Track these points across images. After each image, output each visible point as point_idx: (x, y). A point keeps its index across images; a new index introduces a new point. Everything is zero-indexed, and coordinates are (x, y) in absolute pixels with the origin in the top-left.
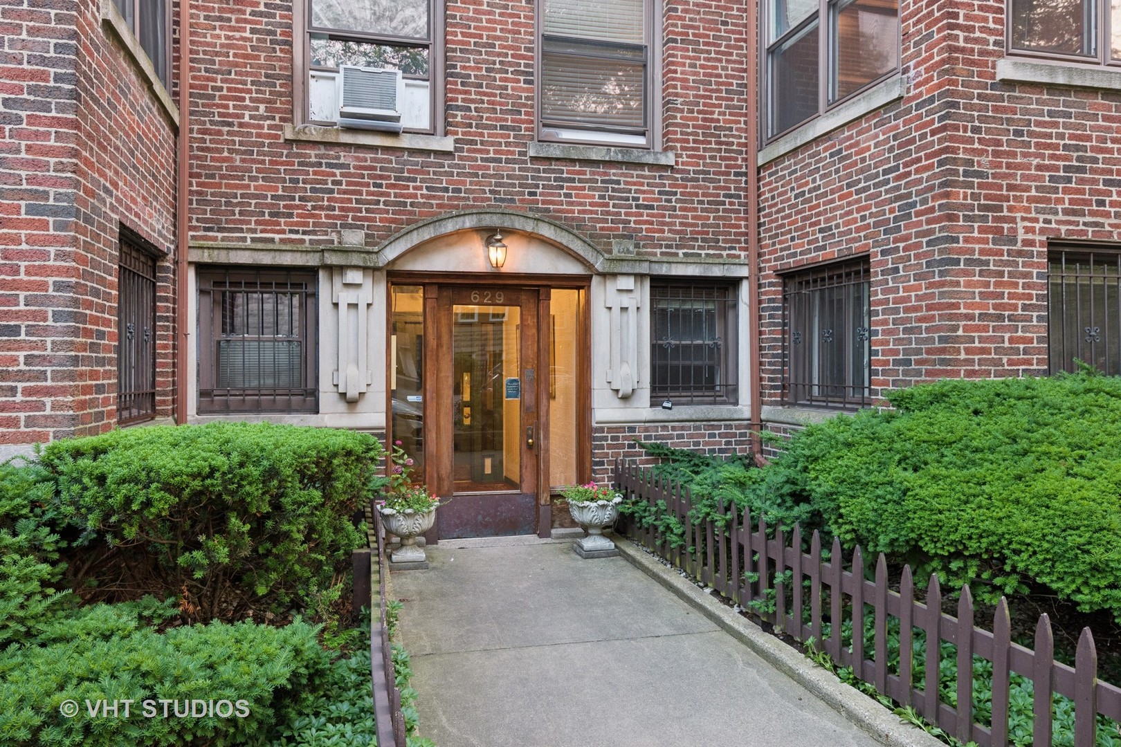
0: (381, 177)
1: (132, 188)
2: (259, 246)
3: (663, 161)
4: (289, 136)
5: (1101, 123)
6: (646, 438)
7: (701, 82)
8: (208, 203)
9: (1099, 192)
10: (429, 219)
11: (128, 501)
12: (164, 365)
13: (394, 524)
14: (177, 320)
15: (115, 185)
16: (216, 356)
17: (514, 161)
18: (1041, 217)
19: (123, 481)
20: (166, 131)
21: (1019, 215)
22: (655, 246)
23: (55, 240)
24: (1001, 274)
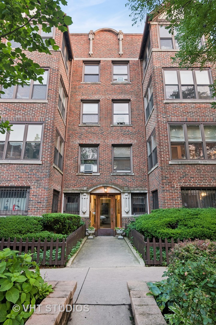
0: (89, 179)
1: (55, 184)
2: (72, 190)
3: (132, 175)
4: (77, 175)
5: (188, 169)
6: (131, 220)
7: (138, 162)
8: (66, 184)
9: (189, 179)
10: (96, 185)
11: (50, 219)
12: (59, 207)
13: (88, 232)
14: (61, 201)
15: (53, 185)
16: (66, 206)
17: (109, 176)
18: (179, 184)
19: (49, 218)
20: (61, 175)
21: (175, 183)
22: (132, 188)
23: (46, 192)
24: (172, 192)
